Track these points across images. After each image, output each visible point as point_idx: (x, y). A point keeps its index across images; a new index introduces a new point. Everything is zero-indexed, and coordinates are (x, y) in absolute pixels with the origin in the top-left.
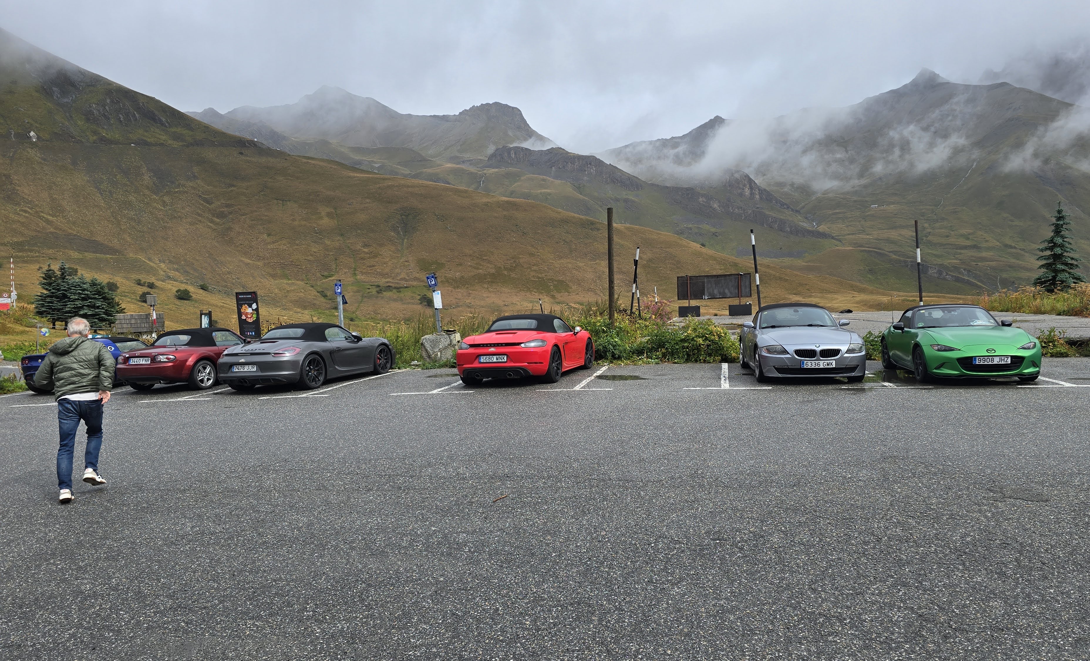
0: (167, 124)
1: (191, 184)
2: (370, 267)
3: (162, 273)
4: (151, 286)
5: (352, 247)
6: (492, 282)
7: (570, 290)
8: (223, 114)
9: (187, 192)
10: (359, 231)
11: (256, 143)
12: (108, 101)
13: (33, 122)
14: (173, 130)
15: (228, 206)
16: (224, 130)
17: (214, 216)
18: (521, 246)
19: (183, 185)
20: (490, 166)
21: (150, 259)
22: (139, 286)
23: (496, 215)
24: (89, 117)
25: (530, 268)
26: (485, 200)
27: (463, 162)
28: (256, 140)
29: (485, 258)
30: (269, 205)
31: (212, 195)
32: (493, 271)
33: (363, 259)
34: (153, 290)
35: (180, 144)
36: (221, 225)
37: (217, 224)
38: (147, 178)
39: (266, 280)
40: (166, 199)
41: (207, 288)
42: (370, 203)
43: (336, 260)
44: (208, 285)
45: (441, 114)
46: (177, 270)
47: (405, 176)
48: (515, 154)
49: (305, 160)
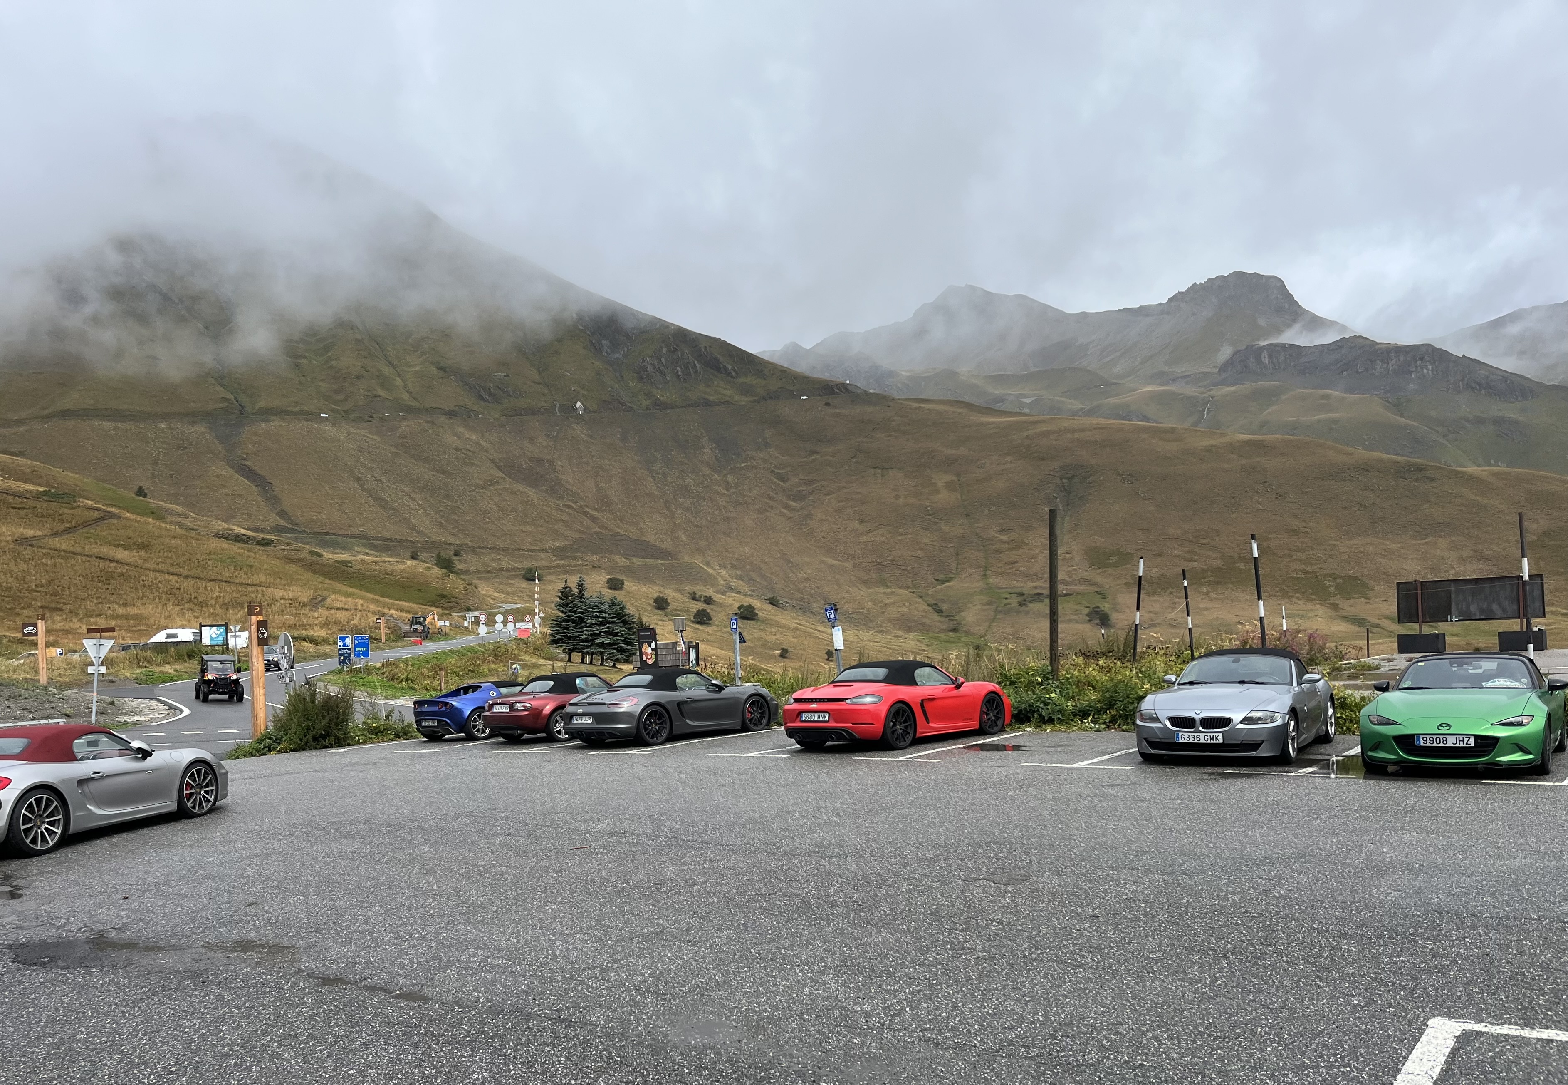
0: (734, 374)
1: (761, 455)
2: (1010, 563)
3: (722, 582)
4: (708, 601)
5: (982, 534)
6: (1219, 583)
7: (1370, 593)
8: (808, 348)
9: (756, 467)
10: (993, 508)
11: (849, 388)
12: (665, 350)
13: (579, 389)
14: (742, 380)
15: (809, 483)
16: (808, 373)
17: (789, 499)
18: (1274, 517)
19: (752, 458)
20: (1223, 383)
21: (708, 564)
22: (694, 602)
23: (1225, 466)
24: (642, 374)
25: (1290, 556)
26: (1207, 442)
27: (1173, 380)
28: (848, 382)
29: (1204, 541)
30: (863, 477)
31: (788, 469)
32: (1218, 563)
33: (999, 552)
34: (711, 607)
35: (750, 399)
36: (798, 511)
37: (793, 510)
38: (708, 452)
39: (856, 589)
40: (730, 478)
41: (778, 601)
42: (1011, 462)
43: (957, 554)
44: (778, 598)
45: (1136, 305)
46: (740, 578)
47: (1074, 414)
48: (1270, 356)
49: (916, 405)
